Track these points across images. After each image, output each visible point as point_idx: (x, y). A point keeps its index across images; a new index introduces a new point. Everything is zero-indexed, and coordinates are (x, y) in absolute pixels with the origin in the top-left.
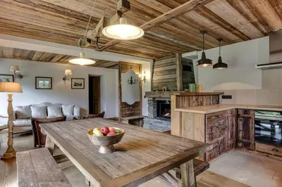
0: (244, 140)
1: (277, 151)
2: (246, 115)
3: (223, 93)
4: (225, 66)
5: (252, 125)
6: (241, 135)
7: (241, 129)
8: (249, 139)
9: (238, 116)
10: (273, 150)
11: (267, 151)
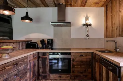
0: (43, 74)
1: (61, 77)
2: (44, 57)
3: (31, 41)
4: (30, 19)
5: (48, 63)
6: (41, 71)
7: (41, 67)
8: (46, 73)
9: (39, 57)
10: (59, 77)
11: (56, 79)
